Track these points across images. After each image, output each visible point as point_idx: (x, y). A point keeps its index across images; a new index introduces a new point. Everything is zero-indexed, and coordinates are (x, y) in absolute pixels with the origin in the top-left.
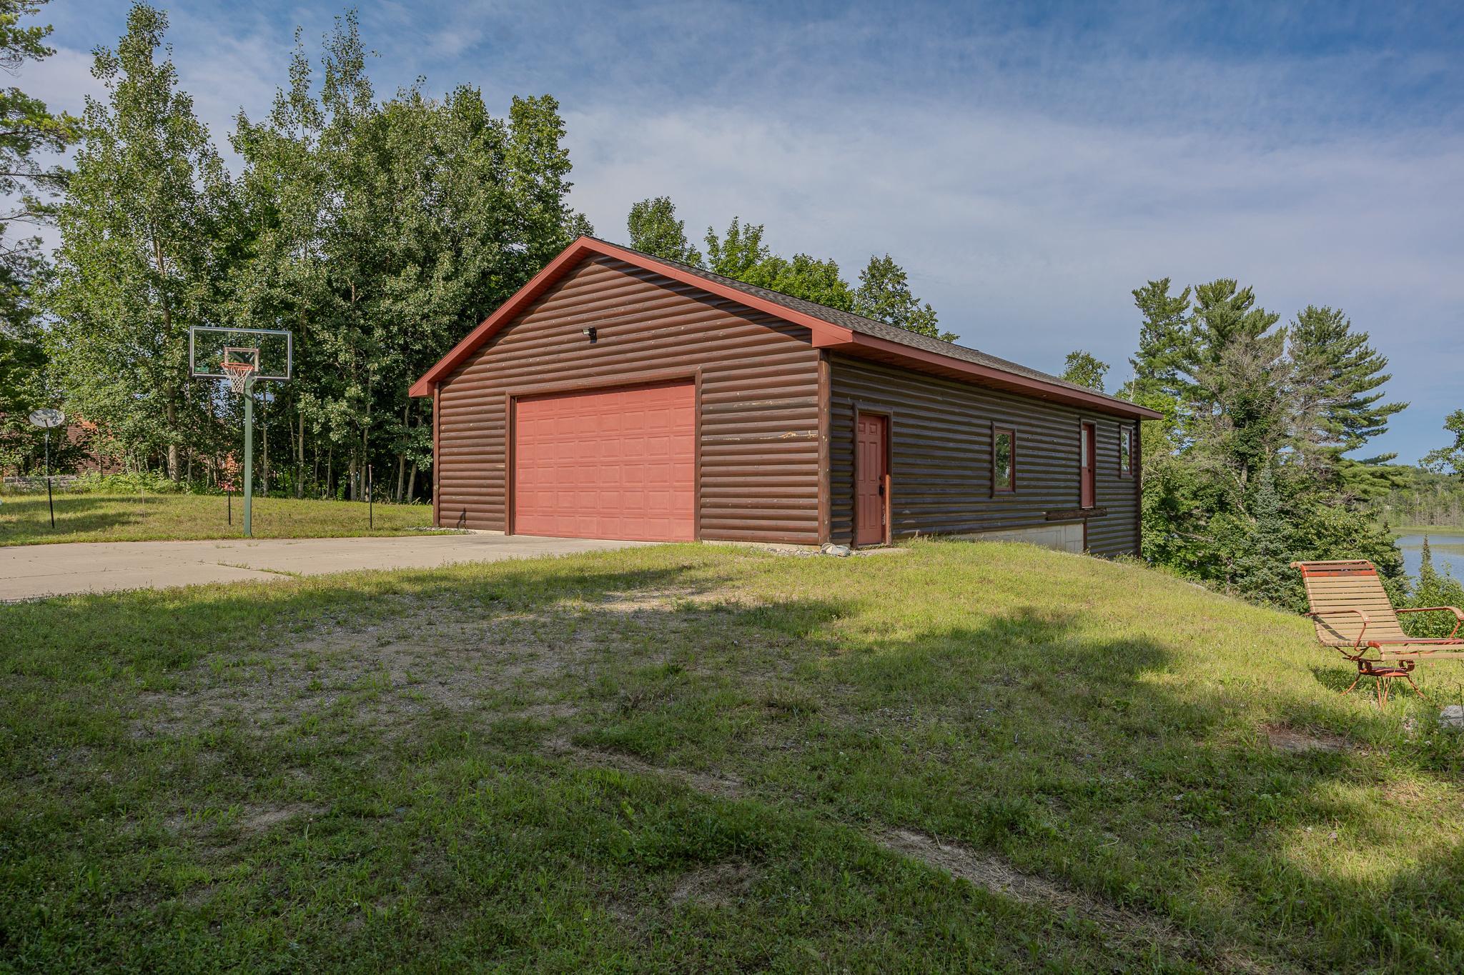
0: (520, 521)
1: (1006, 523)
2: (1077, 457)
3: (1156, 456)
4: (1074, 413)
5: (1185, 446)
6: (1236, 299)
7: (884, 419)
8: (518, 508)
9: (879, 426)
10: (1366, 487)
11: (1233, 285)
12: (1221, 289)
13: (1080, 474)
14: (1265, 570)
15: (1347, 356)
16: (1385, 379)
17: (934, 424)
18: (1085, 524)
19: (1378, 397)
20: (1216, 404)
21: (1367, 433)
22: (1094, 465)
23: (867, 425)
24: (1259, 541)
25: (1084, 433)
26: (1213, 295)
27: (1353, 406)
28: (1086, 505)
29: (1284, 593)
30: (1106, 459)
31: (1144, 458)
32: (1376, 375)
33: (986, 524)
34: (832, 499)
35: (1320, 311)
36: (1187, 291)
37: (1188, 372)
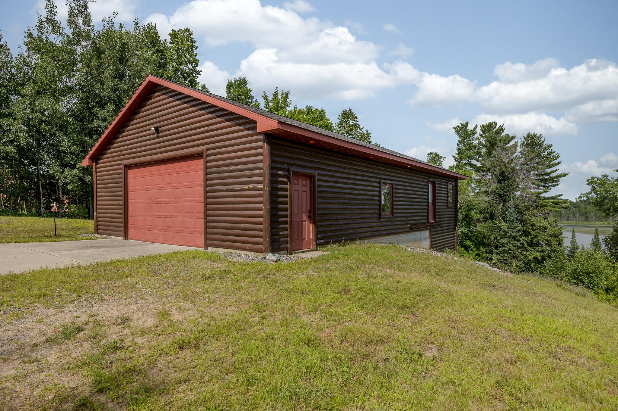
0: (131, 232)
1: (387, 232)
2: (427, 197)
3: (464, 196)
4: (425, 176)
5: (476, 191)
6: (498, 129)
7: (311, 178)
8: (130, 225)
9: (308, 182)
10: (551, 208)
11: (496, 124)
12: (491, 126)
13: (428, 206)
14: (510, 245)
15: (543, 154)
16: (559, 163)
17: (345, 181)
18: (430, 230)
19: (556, 171)
20: (489, 174)
21: (551, 186)
22: (435, 201)
23: (300, 181)
24: (507, 232)
25: (430, 186)
26: (488, 128)
27: (545, 174)
28: (431, 221)
29: (518, 254)
30: (441, 198)
31: (459, 197)
32: (556, 161)
33: (376, 233)
34: (271, 225)
35: (533, 134)
36: (476, 127)
37: (478, 160)
